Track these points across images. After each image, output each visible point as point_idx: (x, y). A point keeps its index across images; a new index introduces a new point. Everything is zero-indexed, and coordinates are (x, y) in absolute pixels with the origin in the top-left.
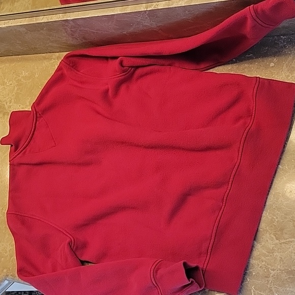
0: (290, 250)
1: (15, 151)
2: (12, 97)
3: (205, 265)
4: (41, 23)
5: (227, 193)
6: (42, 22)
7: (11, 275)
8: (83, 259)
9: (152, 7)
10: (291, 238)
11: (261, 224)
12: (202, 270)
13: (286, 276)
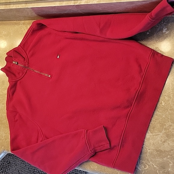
0: (158, 139)
6: (13, 8)
7: (7, 150)
9: (78, 3)
10: (158, 132)
13: (156, 153)
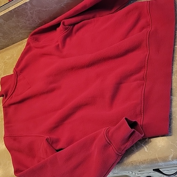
1: (6, 98)
2: (2, 72)
3: (142, 122)
4: (11, 10)
5: (145, 72)
8: (57, 148)
11: (173, 84)
12: (141, 126)
